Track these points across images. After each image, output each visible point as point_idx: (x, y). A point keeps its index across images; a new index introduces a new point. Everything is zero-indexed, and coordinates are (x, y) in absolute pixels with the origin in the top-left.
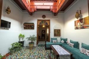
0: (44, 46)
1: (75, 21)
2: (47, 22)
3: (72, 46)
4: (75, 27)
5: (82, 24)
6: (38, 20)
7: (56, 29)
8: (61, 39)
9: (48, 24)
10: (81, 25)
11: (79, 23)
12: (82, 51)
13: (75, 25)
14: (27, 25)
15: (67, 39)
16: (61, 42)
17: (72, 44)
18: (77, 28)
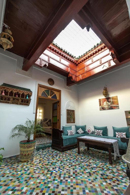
0: (49, 147)
1: (100, 100)
2: (56, 93)
3: (101, 134)
4: (101, 106)
5: (110, 104)
6: (40, 86)
7: (70, 108)
8: (77, 128)
9: (58, 99)
10: (109, 106)
11: (105, 102)
12: (119, 136)
13: (100, 105)
14: (12, 92)
15: (85, 126)
16: (77, 133)
17: (99, 131)
18: (103, 109)
